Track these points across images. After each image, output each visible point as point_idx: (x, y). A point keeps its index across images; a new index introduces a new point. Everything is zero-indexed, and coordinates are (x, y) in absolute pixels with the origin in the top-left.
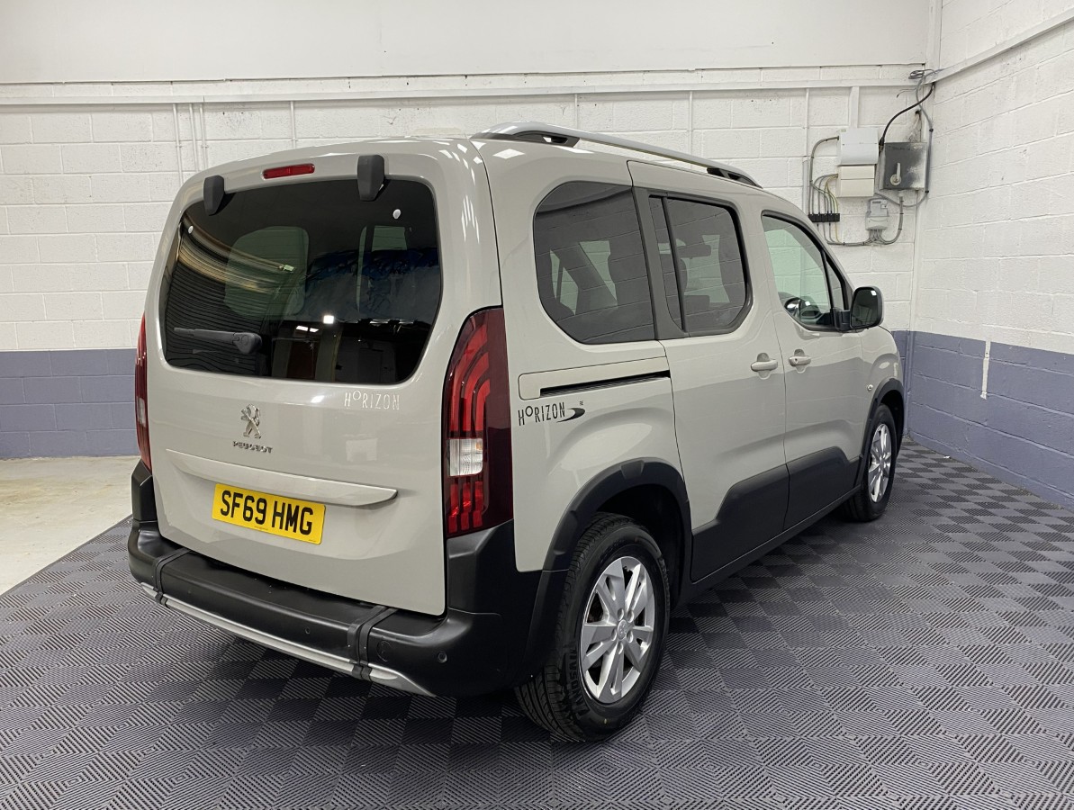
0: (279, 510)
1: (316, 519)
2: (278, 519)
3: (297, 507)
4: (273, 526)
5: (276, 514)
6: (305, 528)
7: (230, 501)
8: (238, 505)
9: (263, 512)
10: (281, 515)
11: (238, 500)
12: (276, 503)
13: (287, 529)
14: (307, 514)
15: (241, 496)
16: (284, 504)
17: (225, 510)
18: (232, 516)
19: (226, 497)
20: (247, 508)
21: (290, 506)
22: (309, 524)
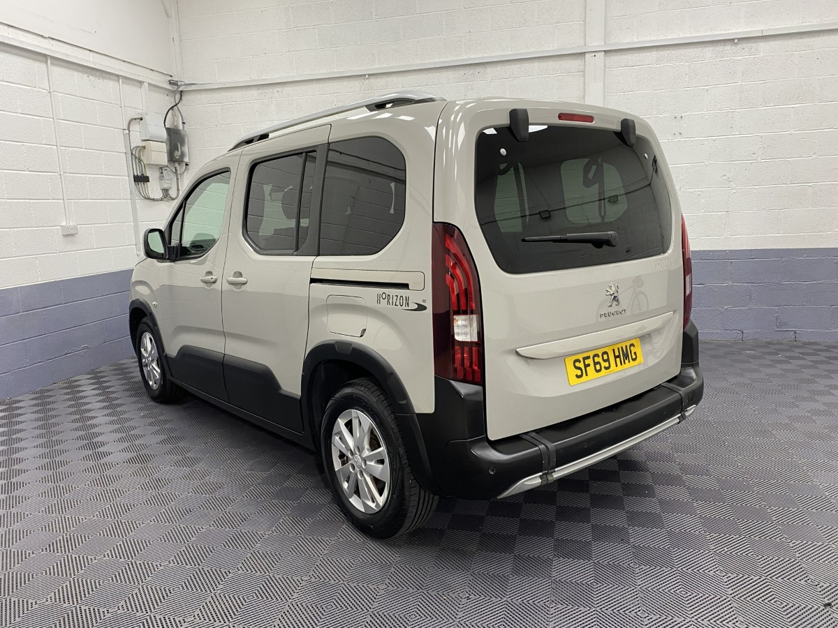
0: (617, 354)
1: (637, 349)
2: (618, 360)
3: (626, 346)
4: (617, 366)
5: (616, 357)
6: (634, 357)
7: (581, 365)
8: (589, 365)
9: (608, 360)
10: (619, 356)
11: (587, 362)
12: (614, 350)
13: (625, 363)
14: (632, 348)
15: (589, 357)
16: (618, 348)
17: (579, 373)
18: (587, 375)
19: (577, 364)
20: (595, 364)
21: (622, 348)
22: (635, 353)
